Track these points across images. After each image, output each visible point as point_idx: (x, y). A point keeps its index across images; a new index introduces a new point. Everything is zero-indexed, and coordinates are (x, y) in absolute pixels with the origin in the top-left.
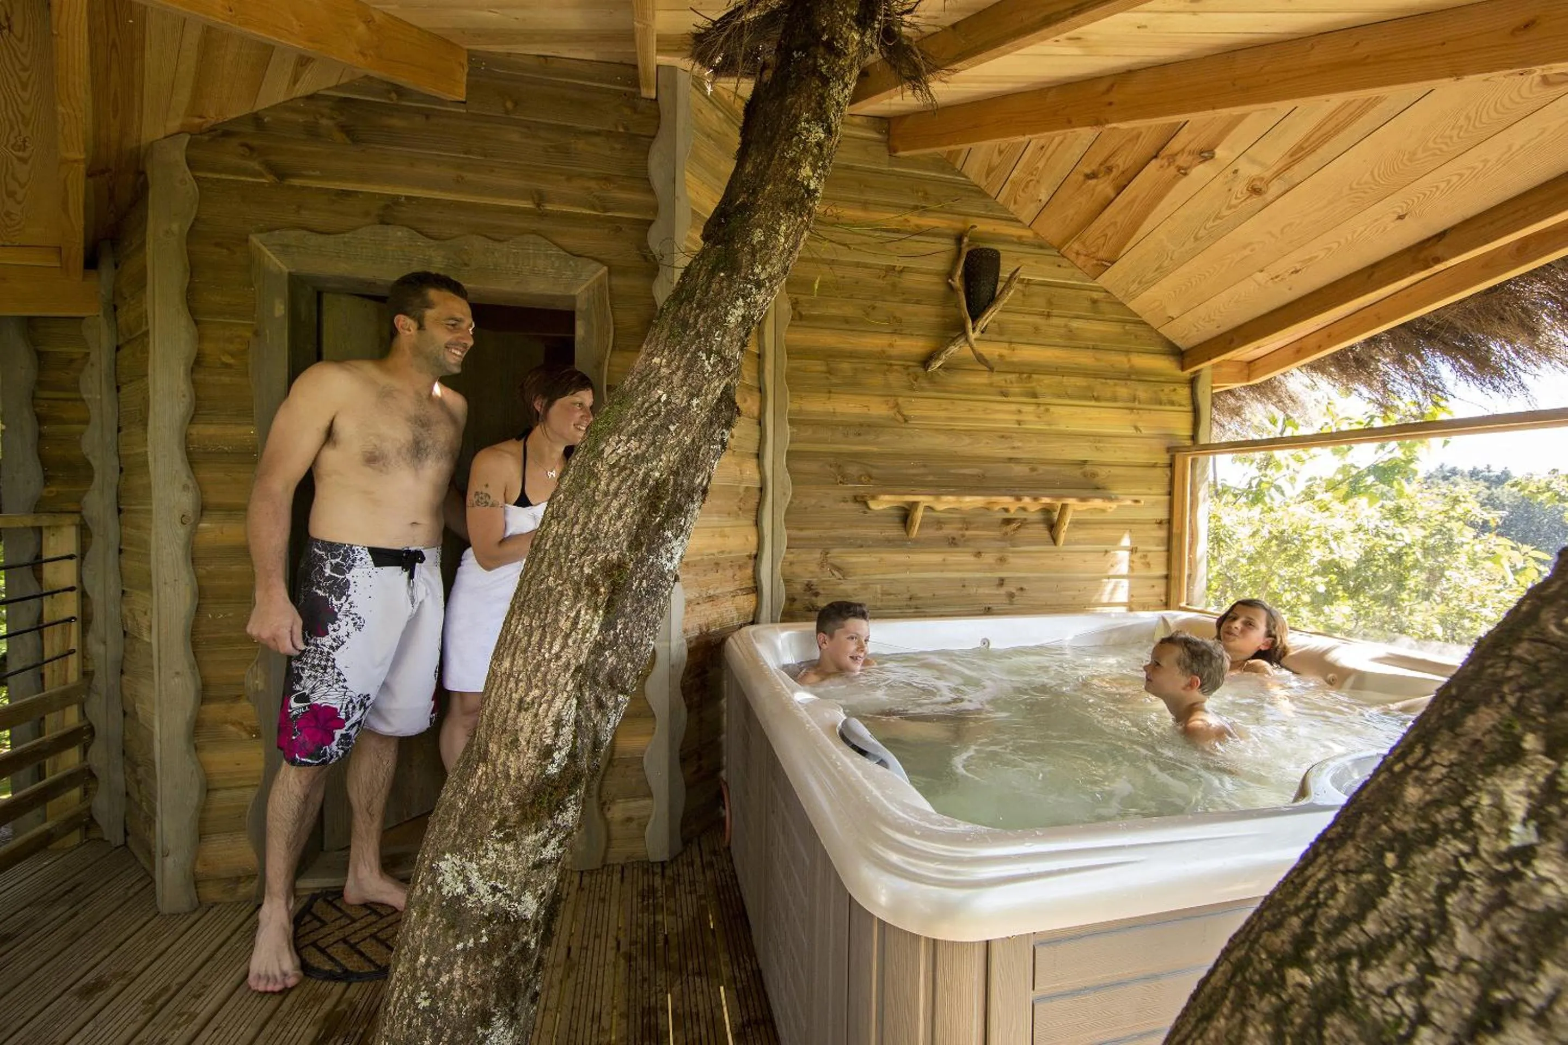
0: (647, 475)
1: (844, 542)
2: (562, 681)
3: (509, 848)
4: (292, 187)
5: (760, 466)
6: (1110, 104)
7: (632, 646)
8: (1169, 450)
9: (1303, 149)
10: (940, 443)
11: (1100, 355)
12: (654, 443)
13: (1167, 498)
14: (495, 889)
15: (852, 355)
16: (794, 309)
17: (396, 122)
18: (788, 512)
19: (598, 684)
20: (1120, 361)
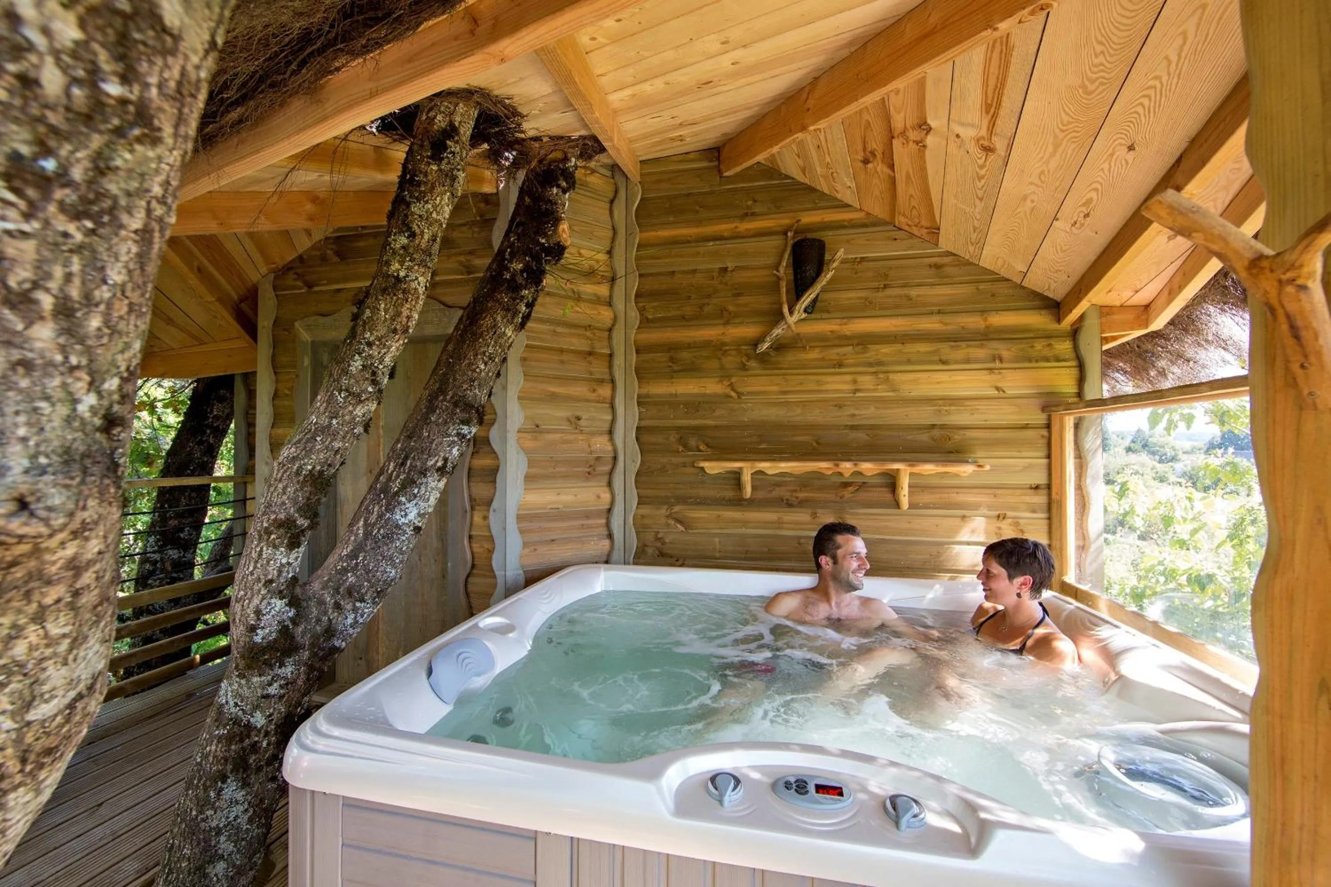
0: (300, 468)
1: (683, 500)
2: (256, 588)
3: (243, 682)
4: (316, 292)
5: (611, 440)
6: (808, 110)
7: (368, 572)
8: (1044, 408)
9: (991, 105)
10: (773, 414)
11: (948, 319)
12: (305, 448)
13: (1045, 461)
14: (236, 705)
15: (689, 346)
16: (641, 315)
17: (361, 244)
18: (638, 474)
19: (338, 593)
20: (974, 322)
